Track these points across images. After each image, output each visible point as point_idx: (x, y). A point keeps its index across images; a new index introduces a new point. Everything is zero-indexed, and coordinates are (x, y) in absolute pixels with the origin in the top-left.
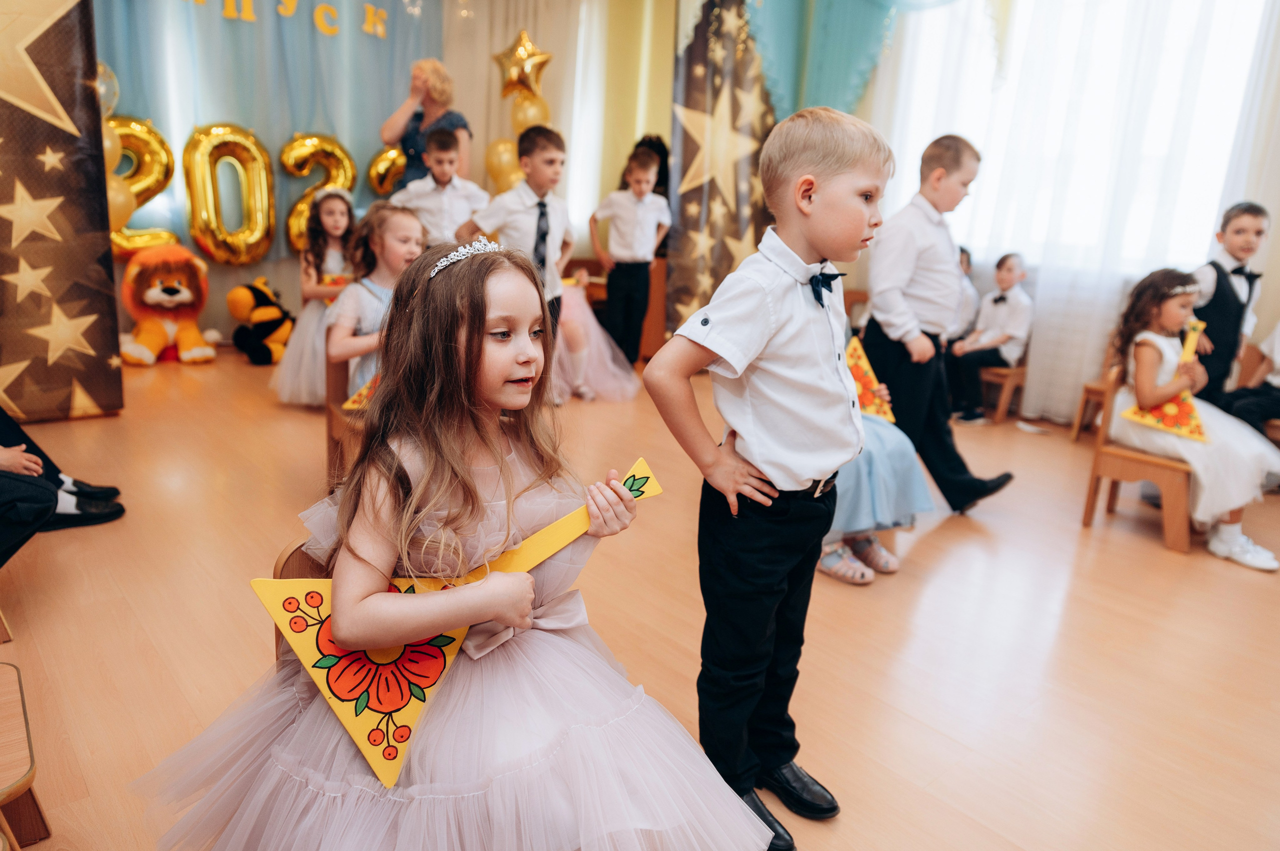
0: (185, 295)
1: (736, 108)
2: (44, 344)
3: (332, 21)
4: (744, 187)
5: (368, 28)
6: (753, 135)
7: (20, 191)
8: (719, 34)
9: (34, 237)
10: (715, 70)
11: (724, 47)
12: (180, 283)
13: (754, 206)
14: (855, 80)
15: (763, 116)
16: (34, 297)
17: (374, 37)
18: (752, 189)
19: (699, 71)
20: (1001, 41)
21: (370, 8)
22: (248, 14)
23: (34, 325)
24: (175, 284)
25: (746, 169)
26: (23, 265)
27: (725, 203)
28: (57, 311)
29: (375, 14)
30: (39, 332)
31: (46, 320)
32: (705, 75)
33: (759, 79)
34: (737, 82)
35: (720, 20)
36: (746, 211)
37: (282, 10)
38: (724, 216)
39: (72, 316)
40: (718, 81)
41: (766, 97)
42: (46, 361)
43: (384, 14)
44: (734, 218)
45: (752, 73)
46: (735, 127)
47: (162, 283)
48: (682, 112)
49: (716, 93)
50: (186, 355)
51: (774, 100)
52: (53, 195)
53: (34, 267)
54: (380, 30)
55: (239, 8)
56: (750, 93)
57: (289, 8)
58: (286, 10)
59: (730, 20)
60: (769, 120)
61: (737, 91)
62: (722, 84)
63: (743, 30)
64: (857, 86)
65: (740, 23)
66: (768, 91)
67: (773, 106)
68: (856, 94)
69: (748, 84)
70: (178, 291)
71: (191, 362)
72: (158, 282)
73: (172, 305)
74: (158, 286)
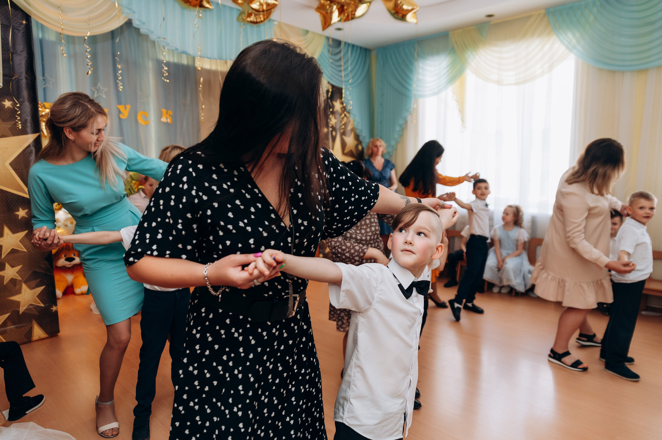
0: (77, 260)
1: (343, 143)
2: (18, 304)
3: (146, 119)
5: (164, 120)
6: (353, 156)
7: (6, 230)
8: (333, 113)
9: (13, 251)
10: (332, 129)
11: (335, 118)
12: (74, 255)
14: (398, 128)
15: (357, 146)
16: (13, 281)
17: (167, 123)
20: (462, 111)
21: (164, 111)
23: (12, 295)
24: (73, 256)
26: (7, 266)
28: (24, 286)
29: (167, 113)
30: (15, 298)
31: (19, 292)
32: (328, 131)
33: (353, 130)
34: (343, 133)
35: (333, 107)
37: (121, 116)
39: (31, 288)
40: (334, 133)
41: (357, 137)
42: (19, 312)
43: (171, 112)
45: (349, 128)
46: (344, 153)
47: (65, 256)
49: (334, 139)
50: (78, 291)
51: (361, 138)
52: (22, 231)
53: (12, 266)
54: (169, 120)
56: (349, 136)
57: (125, 114)
58: (123, 115)
59: (337, 106)
60: (360, 148)
61: (344, 137)
62: (336, 135)
63: (344, 109)
64: (399, 131)
65: (342, 106)
66: (358, 135)
67: (361, 141)
68: (399, 134)
69: (348, 133)
70: (73, 259)
71: (81, 293)
72: (63, 256)
73: (70, 266)
74: (62, 258)
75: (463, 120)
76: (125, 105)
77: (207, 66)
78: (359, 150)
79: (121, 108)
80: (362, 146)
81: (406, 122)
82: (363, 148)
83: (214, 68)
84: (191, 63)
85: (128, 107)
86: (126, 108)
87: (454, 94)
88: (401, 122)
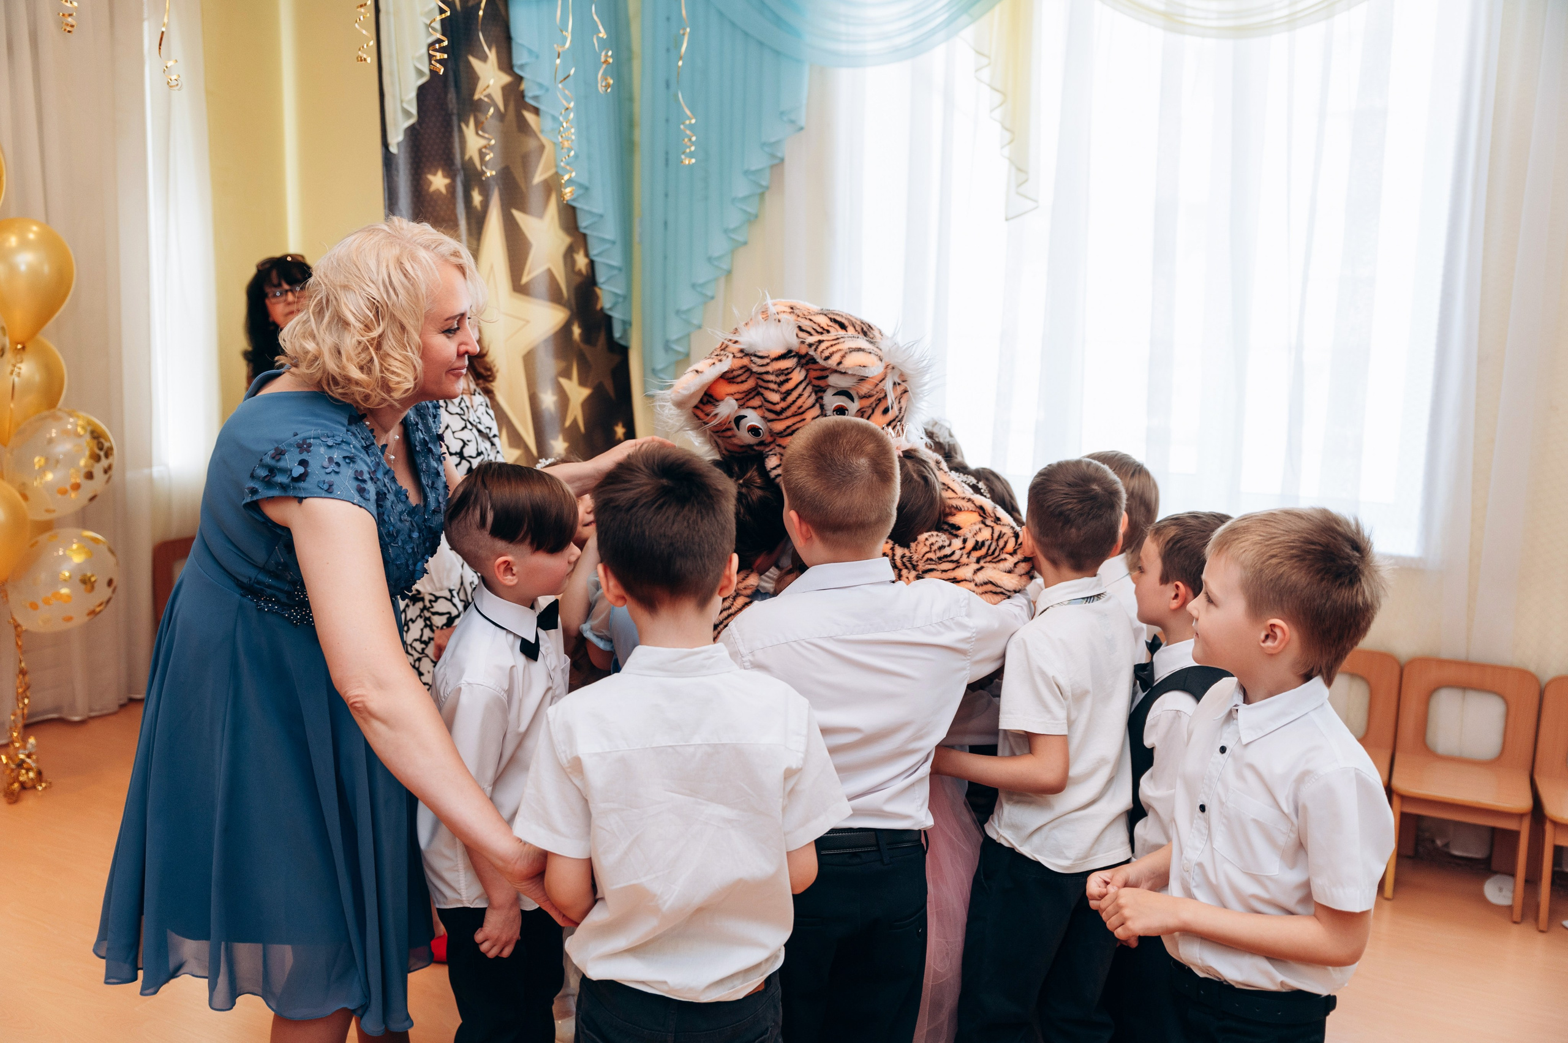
1: (517, 246)
4: (548, 400)
6: (556, 297)
10: (471, 177)
11: (480, 132)
14: (740, 186)
15: (569, 254)
18: (564, 400)
19: (438, 182)
20: (1016, 130)
25: (548, 365)
32: (451, 188)
33: (552, 186)
34: (515, 197)
35: (470, 79)
36: (559, 447)
40: (477, 198)
41: (570, 217)
45: (539, 177)
46: (519, 288)
49: (478, 220)
51: (584, 222)
56: (541, 216)
59: (488, 76)
60: (581, 261)
61: (516, 214)
62: (486, 204)
63: (515, 93)
64: (745, 199)
65: (506, 79)
66: (574, 209)
67: (585, 236)
68: (745, 212)
69: (535, 198)
75: (1020, 168)
78: (580, 273)
80: (587, 255)
81: (778, 165)
82: (592, 264)
87: (985, 61)
88: (757, 161)
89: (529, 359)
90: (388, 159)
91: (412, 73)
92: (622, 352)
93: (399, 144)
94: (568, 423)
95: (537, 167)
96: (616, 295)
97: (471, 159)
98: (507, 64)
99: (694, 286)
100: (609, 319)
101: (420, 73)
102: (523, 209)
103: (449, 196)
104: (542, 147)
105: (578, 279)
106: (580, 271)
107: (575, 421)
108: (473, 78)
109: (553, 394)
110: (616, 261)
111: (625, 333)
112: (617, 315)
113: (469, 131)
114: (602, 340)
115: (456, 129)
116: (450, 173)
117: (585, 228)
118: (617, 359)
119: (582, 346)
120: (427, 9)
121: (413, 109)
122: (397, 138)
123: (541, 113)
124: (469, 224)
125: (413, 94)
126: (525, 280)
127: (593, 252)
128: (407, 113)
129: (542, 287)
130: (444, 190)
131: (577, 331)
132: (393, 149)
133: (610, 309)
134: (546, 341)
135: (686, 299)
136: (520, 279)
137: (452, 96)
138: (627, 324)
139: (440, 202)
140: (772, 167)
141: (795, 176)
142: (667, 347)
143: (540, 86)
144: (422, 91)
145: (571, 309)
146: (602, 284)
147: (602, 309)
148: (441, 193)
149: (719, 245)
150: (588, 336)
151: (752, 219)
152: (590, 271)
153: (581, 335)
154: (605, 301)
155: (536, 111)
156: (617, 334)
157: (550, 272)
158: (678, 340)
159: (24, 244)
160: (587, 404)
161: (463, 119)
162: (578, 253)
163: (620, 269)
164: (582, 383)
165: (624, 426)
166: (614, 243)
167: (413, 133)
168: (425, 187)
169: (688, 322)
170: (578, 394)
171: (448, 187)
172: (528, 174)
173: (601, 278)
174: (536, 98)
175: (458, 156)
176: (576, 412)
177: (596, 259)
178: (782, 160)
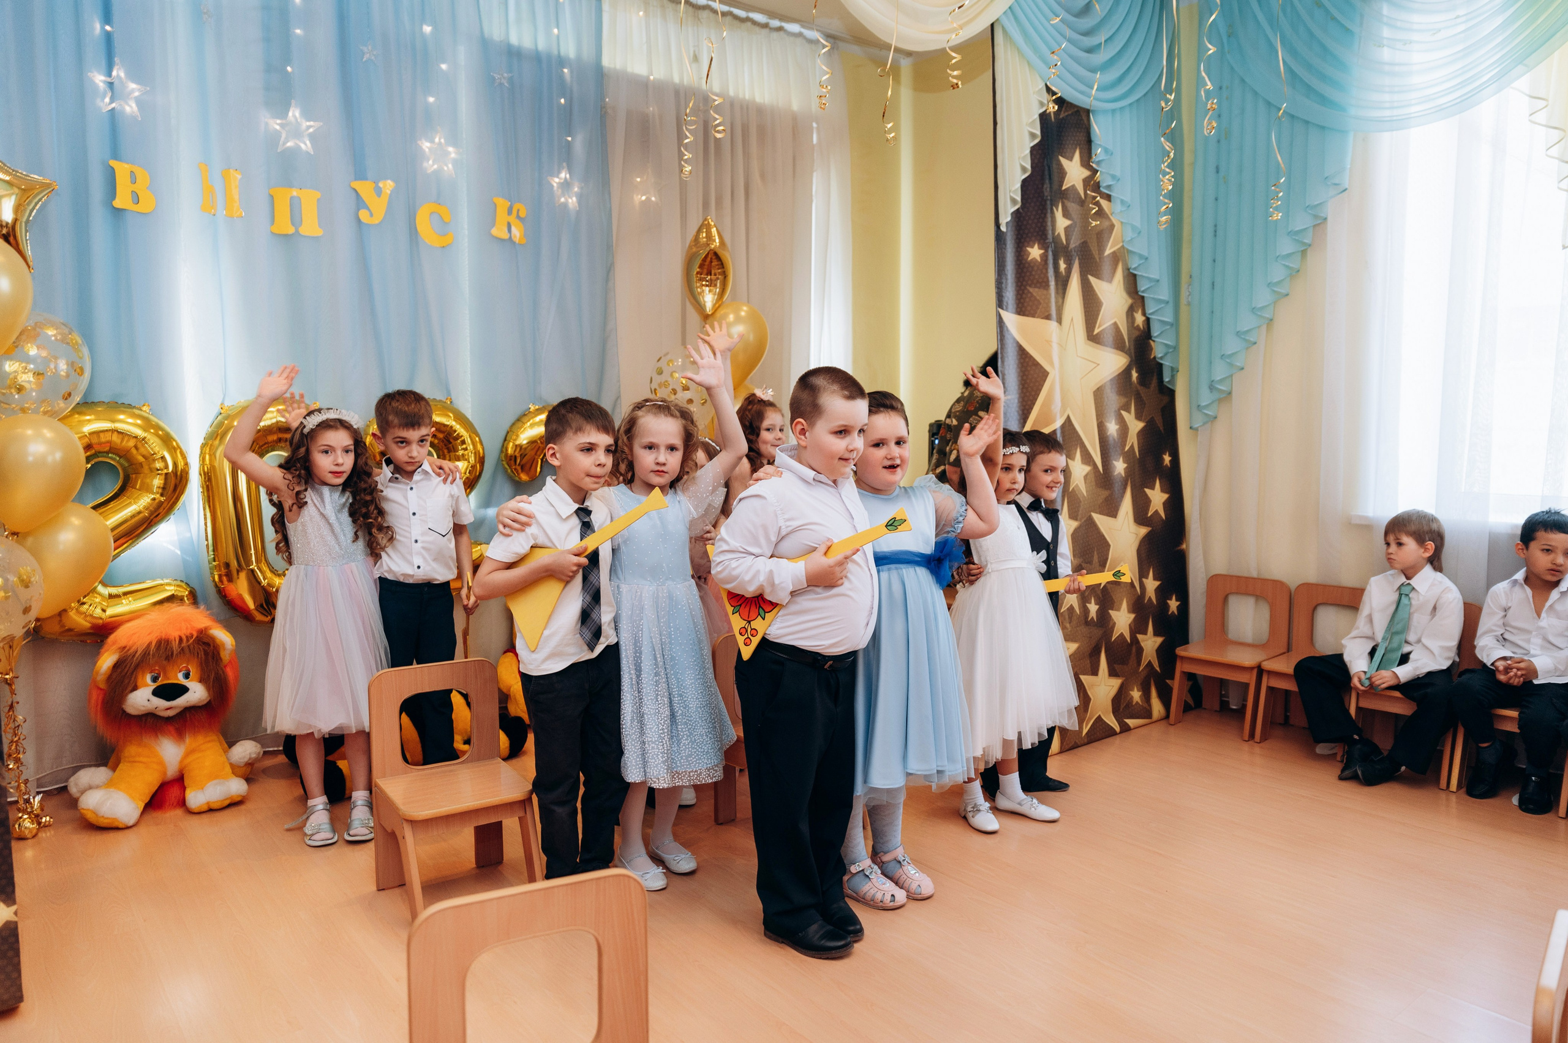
0: (197, 693)
1: (1091, 304)
3: (444, 226)
4: (1112, 428)
5: (499, 231)
6: (1119, 346)
8: (1063, 195)
10: (1059, 249)
11: (1066, 215)
12: (187, 676)
13: (1128, 456)
14: (1285, 246)
15: (1130, 313)
17: (510, 241)
18: (1124, 428)
19: (1035, 252)
21: (501, 203)
22: (310, 227)
24: (180, 679)
25: (1113, 400)
27: (1087, 458)
29: (510, 212)
32: (1044, 257)
33: (1116, 258)
34: (1090, 265)
35: (1061, 172)
36: (1120, 467)
37: (363, 215)
38: (1086, 477)
40: (1063, 266)
41: (1132, 282)
43: (522, 210)
44: (1103, 479)
45: (1109, 250)
46: (1093, 338)
47: (155, 680)
48: (1010, 319)
49: (1063, 283)
50: (196, 798)
51: (1142, 286)
54: (516, 233)
55: (296, 218)
56: (1110, 281)
57: (376, 212)
58: (371, 215)
59: (1074, 171)
60: (1139, 319)
61: (1091, 279)
62: (1069, 270)
63: (1092, 183)
64: (1289, 255)
65: (1086, 173)
66: (1135, 276)
67: (1143, 298)
68: (1287, 267)
69: (1106, 268)
70: (183, 690)
71: (205, 808)
72: (148, 678)
73: (170, 713)
74: (147, 685)
76: (376, 182)
77: (638, 68)
78: (1138, 329)
79: (365, 188)
80: (1144, 314)
81: (1320, 223)
82: (1148, 321)
83: (658, 73)
84: (587, 54)
85: (388, 186)
86: (379, 192)
87: (1542, 103)
88: (1301, 222)
89: (1098, 394)
90: (999, 236)
91: (1018, 170)
92: (1171, 394)
93: (1007, 223)
94: (1127, 448)
95: (1108, 242)
96: (1166, 345)
97: (1059, 234)
98: (1086, 162)
99: (1238, 334)
100: (1161, 365)
101: (1024, 169)
102: (1098, 276)
103: (1043, 263)
104: (1112, 226)
105: (1137, 333)
106: (1138, 326)
107: (1132, 446)
108: (1062, 174)
109: (1116, 424)
110: (1168, 317)
111: (1173, 377)
112: (1167, 363)
113: (1059, 213)
114: (1154, 382)
115: (1049, 211)
116: (1044, 246)
117: (1143, 292)
118: (1166, 399)
119: (1139, 388)
120: (1031, 120)
121: (1019, 198)
122: (1005, 218)
123: (1112, 200)
124: (1057, 284)
125: (1018, 185)
126: (1096, 331)
127: (1150, 310)
128: (1014, 201)
129: (1109, 338)
130: (1039, 259)
131: (1135, 375)
132: (1003, 228)
133: (1161, 358)
134: (1111, 380)
135: (1231, 344)
136: (1093, 331)
137: (1047, 185)
138: (1174, 371)
139: (1036, 268)
140: (1314, 226)
141: (1338, 233)
142: (1212, 388)
143: (1113, 177)
144: (1025, 183)
145: (1131, 356)
146: (1155, 337)
147: (1155, 358)
148: (1037, 260)
149: (1263, 297)
150: (1143, 380)
151: (1294, 274)
152: (1145, 326)
153: (1137, 378)
154: (1158, 351)
155: (1108, 198)
156: (1166, 379)
157: (1115, 324)
158: (1221, 381)
159: (738, 319)
160: (1142, 434)
161: (1054, 204)
162: (1137, 312)
163: (1172, 325)
164: (1139, 417)
165: (1170, 456)
166: (1168, 302)
167: (1017, 215)
168: (1025, 257)
169: (1231, 365)
170: (1135, 426)
171: (1041, 256)
172: (1101, 249)
173: (1155, 331)
174: (1109, 187)
175: (1050, 232)
176: (1133, 440)
177: (1150, 316)
178: (1326, 219)
